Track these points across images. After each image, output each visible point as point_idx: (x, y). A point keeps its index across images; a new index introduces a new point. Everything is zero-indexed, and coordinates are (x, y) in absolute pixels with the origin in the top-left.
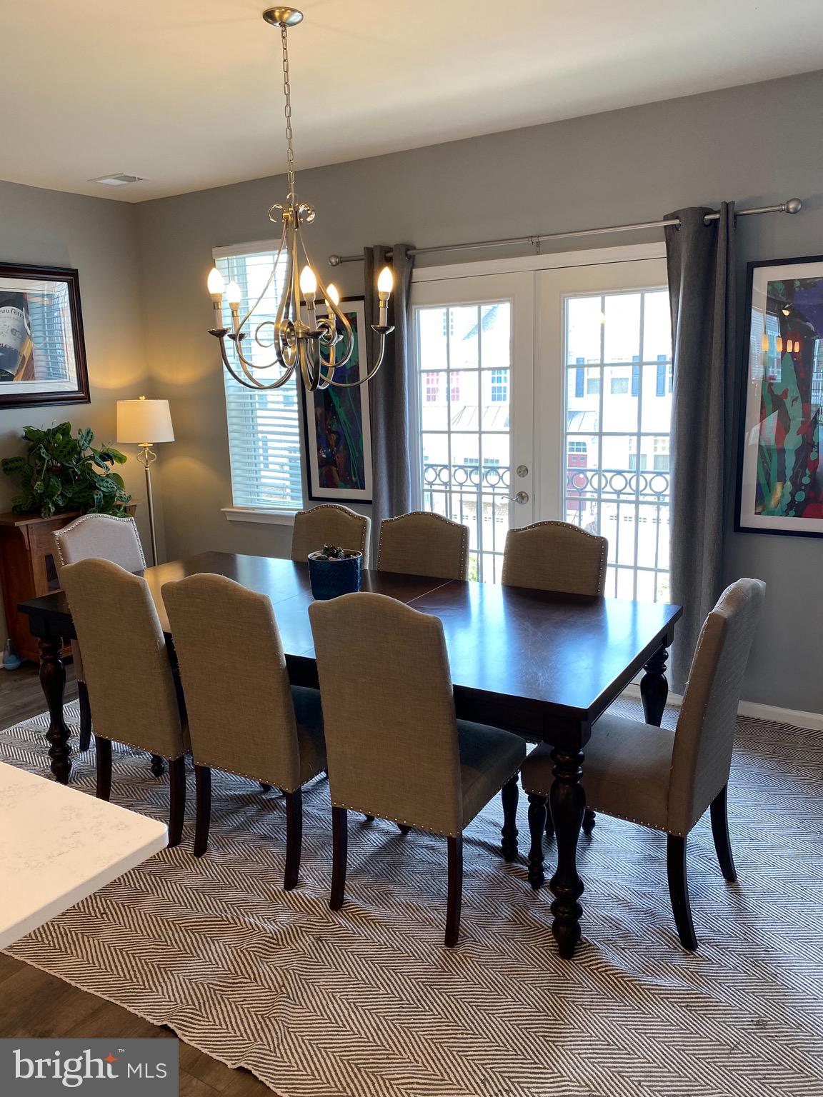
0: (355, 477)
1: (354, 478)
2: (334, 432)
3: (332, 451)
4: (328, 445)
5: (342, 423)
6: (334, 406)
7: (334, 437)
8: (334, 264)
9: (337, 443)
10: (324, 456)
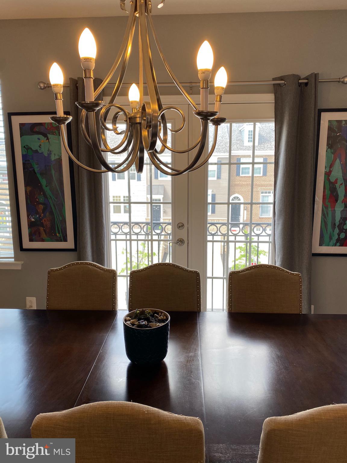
0: (59, 233)
1: (58, 235)
2: (41, 204)
3: (40, 216)
4: (37, 213)
5: (48, 196)
6: (41, 185)
7: (41, 207)
8: (42, 88)
9: (44, 211)
10: (33, 220)
